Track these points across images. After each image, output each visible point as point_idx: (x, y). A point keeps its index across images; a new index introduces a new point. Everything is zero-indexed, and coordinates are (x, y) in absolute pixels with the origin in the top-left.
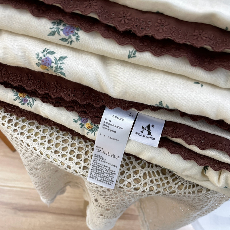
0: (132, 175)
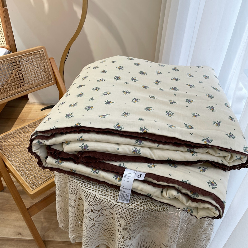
0: (136, 203)
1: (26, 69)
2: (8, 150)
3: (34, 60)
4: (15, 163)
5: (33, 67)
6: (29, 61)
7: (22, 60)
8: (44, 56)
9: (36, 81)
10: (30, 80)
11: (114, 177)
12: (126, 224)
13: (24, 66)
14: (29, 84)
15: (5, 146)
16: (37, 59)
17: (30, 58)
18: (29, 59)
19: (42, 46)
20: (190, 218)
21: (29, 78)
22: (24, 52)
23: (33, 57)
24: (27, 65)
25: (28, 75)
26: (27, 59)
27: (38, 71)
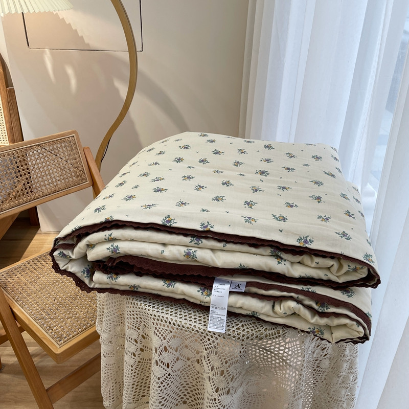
1: (48, 163)
2: (17, 289)
3: (61, 150)
4: (28, 308)
5: (60, 160)
6: (53, 152)
7: (43, 150)
8: (75, 144)
9: (63, 181)
10: (54, 180)
11: (199, 291)
12: (222, 364)
13: (46, 159)
14: (51, 185)
15: (12, 285)
16: (64, 149)
17: (55, 147)
18: (53, 148)
19: (74, 130)
20: (319, 359)
21: (52, 176)
22: (46, 138)
23: (59, 146)
24: (50, 157)
25: (51, 171)
26: (51, 148)
27: (66, 167)
